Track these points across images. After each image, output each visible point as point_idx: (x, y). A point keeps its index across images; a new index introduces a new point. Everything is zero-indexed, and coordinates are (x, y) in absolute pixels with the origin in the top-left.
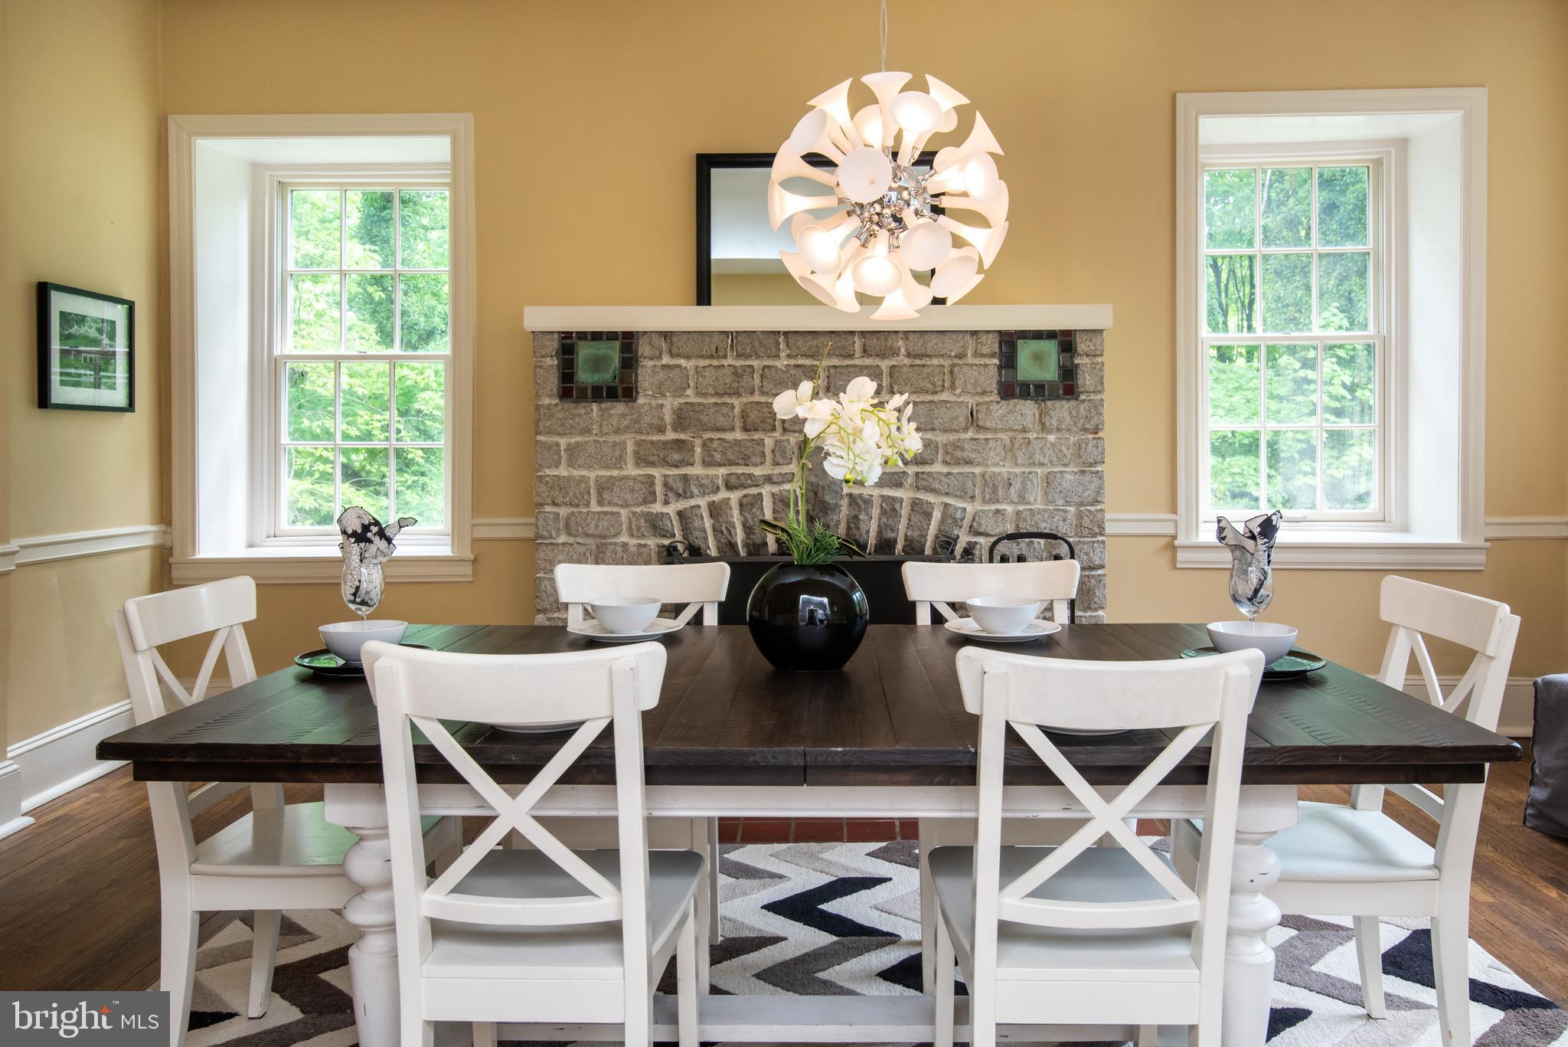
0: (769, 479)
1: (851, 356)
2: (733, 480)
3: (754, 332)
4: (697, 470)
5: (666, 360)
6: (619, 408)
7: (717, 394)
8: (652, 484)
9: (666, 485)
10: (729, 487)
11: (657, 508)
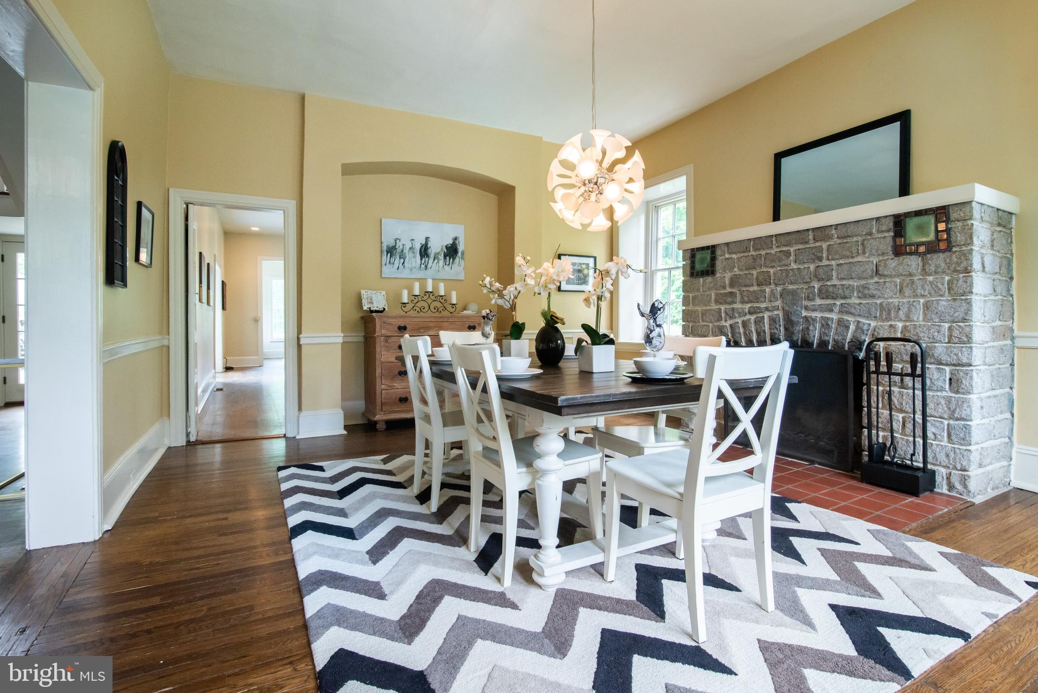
0: (767, 309)
1: (807, 243)
2: (752, 310)
3: (761, 237)
4: (738, 306)
5: (727, 256)
6: (709, 279)
7: (747, 269)
8: (720, 312)
9: (726, 312)
10: (750, 313)
11: (723, 323)
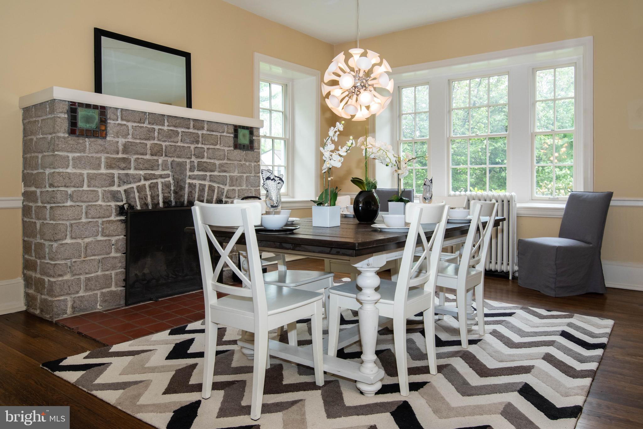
0: (161, 176)
1: (189, 128)
2: (147, 176)
3: (155, 114)
4: (132, 172)
5: (119, 121)
6: (100, 141)
7: (140, 139)
8: (114, 177)
9: (119, 178)
10: (146, 179)
11: (115, 188)
